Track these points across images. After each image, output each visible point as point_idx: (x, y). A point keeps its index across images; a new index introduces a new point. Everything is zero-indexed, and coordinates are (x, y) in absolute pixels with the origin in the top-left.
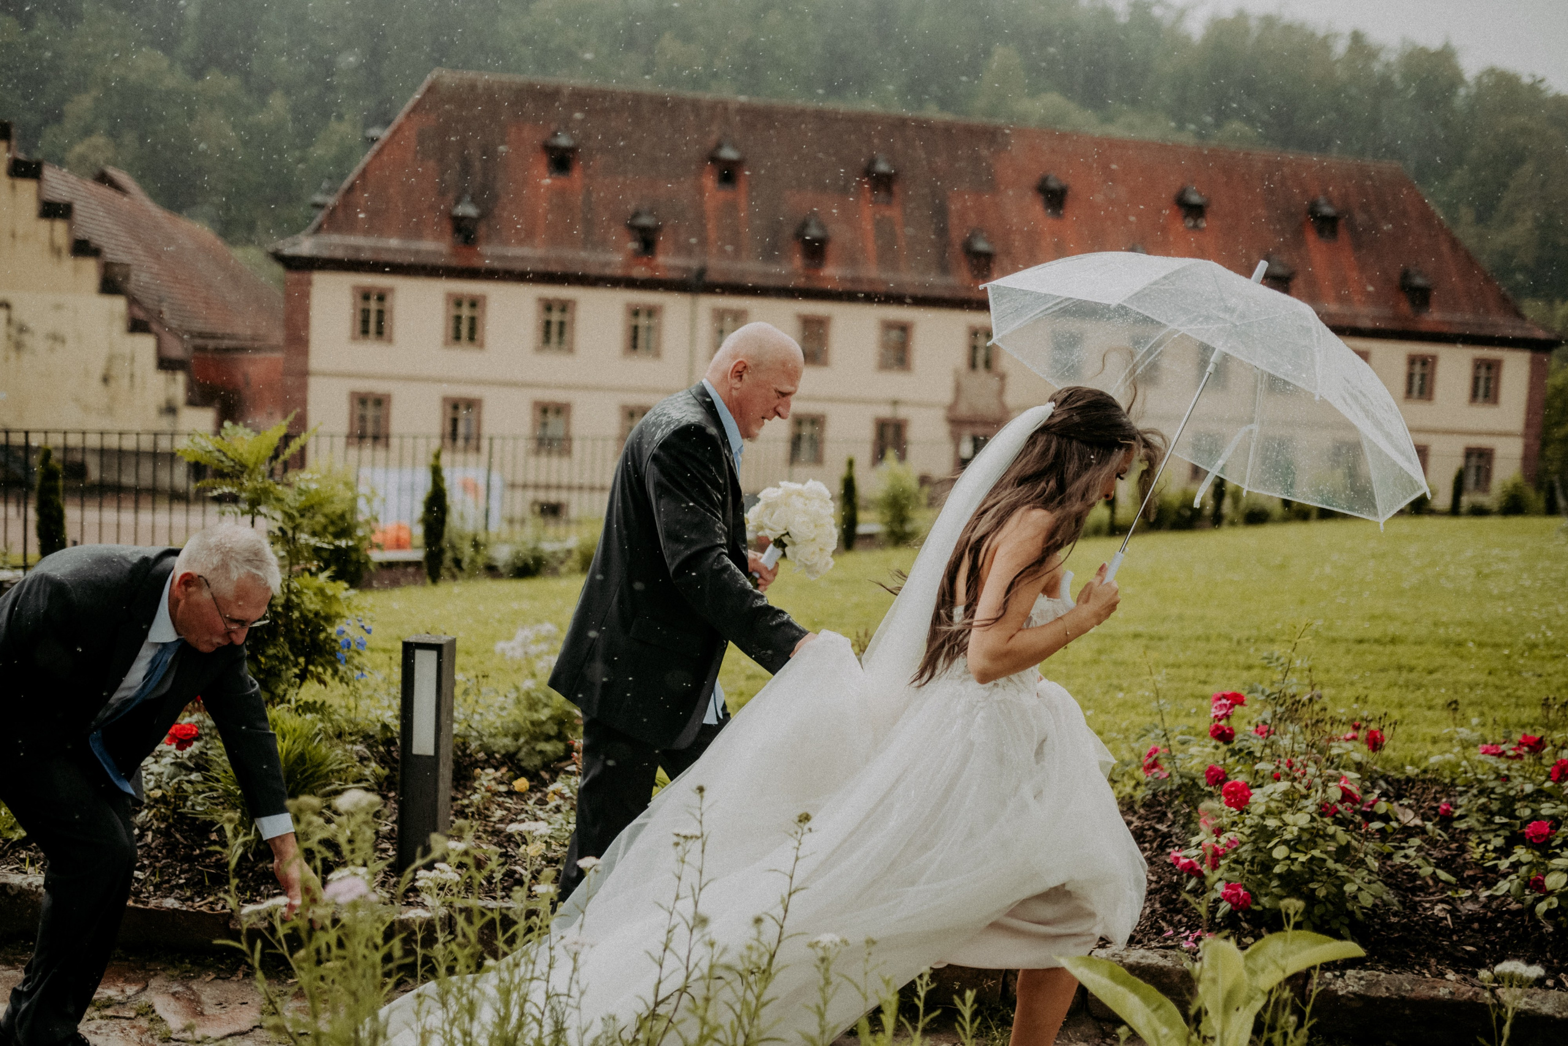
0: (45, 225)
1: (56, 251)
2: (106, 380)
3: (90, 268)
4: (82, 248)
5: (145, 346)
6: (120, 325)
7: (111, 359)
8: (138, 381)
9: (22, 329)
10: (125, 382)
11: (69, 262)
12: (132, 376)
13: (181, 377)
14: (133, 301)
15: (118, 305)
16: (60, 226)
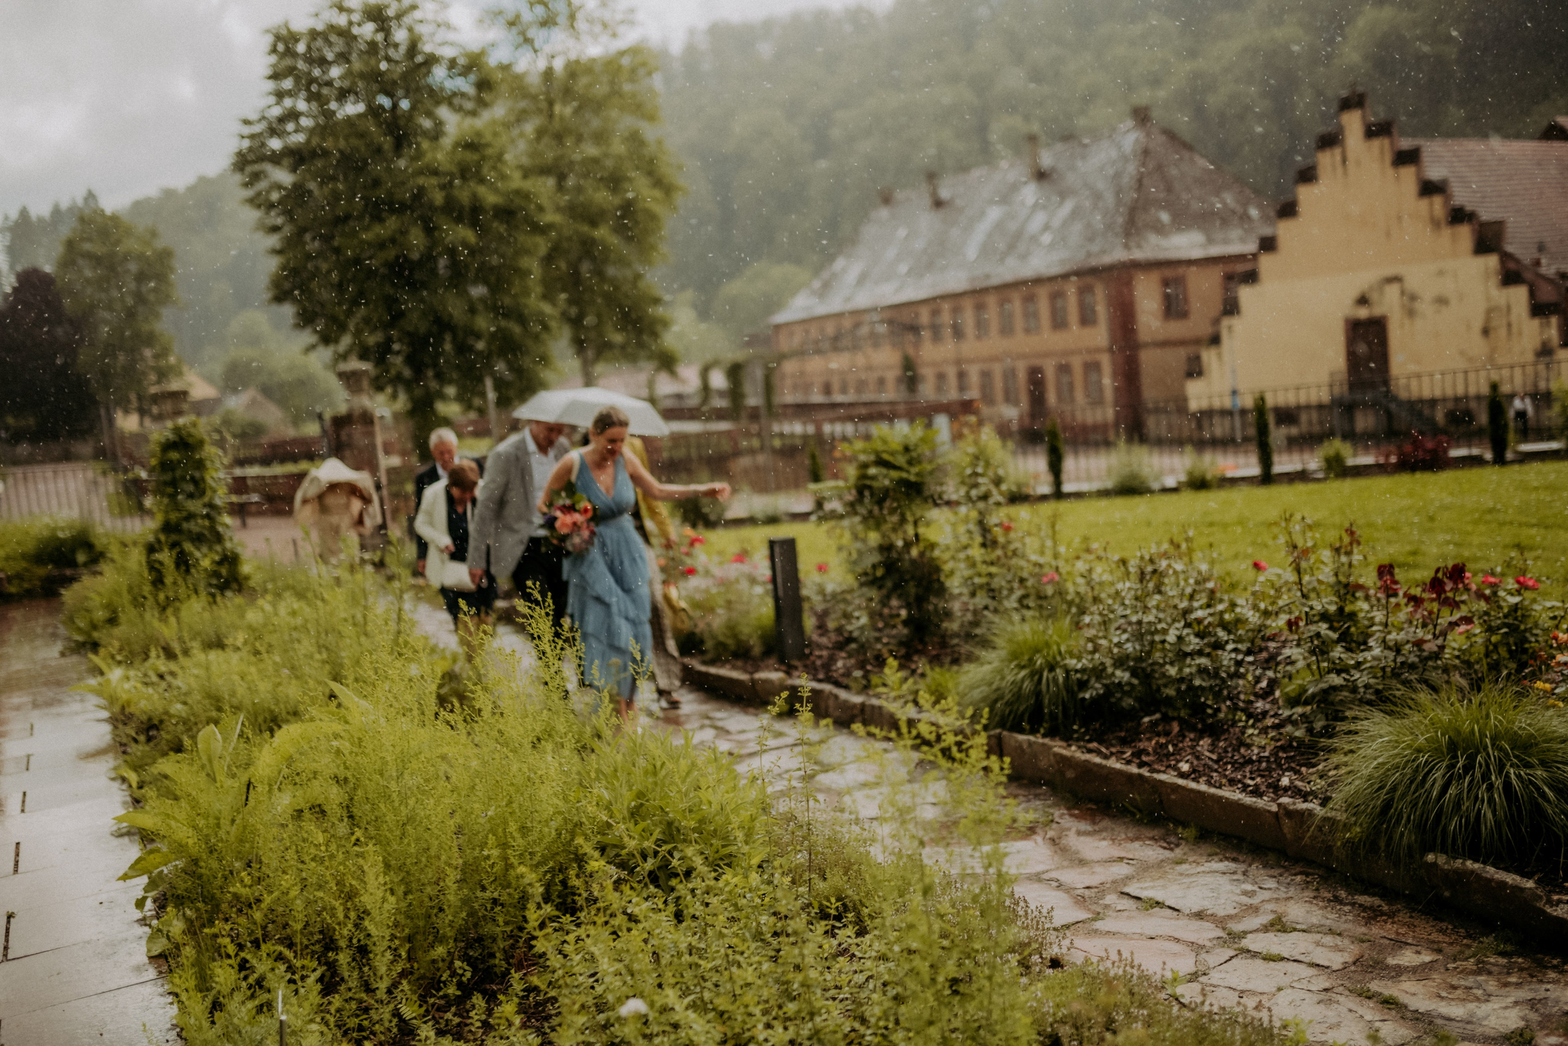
0: (1424, 203)
1: (1436, 224)
2: (1486, 332)
3: (1465, 234)
4: (1458, 216)
5: (1519, 295)
6: (1494, 281)
7: (1489, 312)
8: (1515, 329)
9: (1413, 298)
10: (1503, 332)
11: (1447, 232)
12: (1509, 325)
13: (1554, 320)
14: (1505, 257)
15: (1492, 261)
16: (1438, 201)
